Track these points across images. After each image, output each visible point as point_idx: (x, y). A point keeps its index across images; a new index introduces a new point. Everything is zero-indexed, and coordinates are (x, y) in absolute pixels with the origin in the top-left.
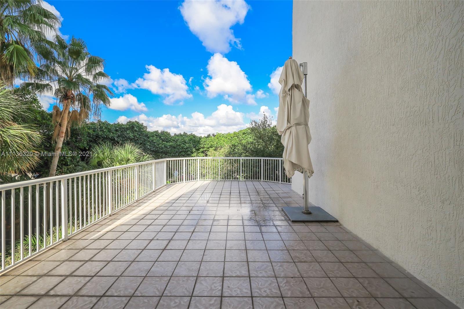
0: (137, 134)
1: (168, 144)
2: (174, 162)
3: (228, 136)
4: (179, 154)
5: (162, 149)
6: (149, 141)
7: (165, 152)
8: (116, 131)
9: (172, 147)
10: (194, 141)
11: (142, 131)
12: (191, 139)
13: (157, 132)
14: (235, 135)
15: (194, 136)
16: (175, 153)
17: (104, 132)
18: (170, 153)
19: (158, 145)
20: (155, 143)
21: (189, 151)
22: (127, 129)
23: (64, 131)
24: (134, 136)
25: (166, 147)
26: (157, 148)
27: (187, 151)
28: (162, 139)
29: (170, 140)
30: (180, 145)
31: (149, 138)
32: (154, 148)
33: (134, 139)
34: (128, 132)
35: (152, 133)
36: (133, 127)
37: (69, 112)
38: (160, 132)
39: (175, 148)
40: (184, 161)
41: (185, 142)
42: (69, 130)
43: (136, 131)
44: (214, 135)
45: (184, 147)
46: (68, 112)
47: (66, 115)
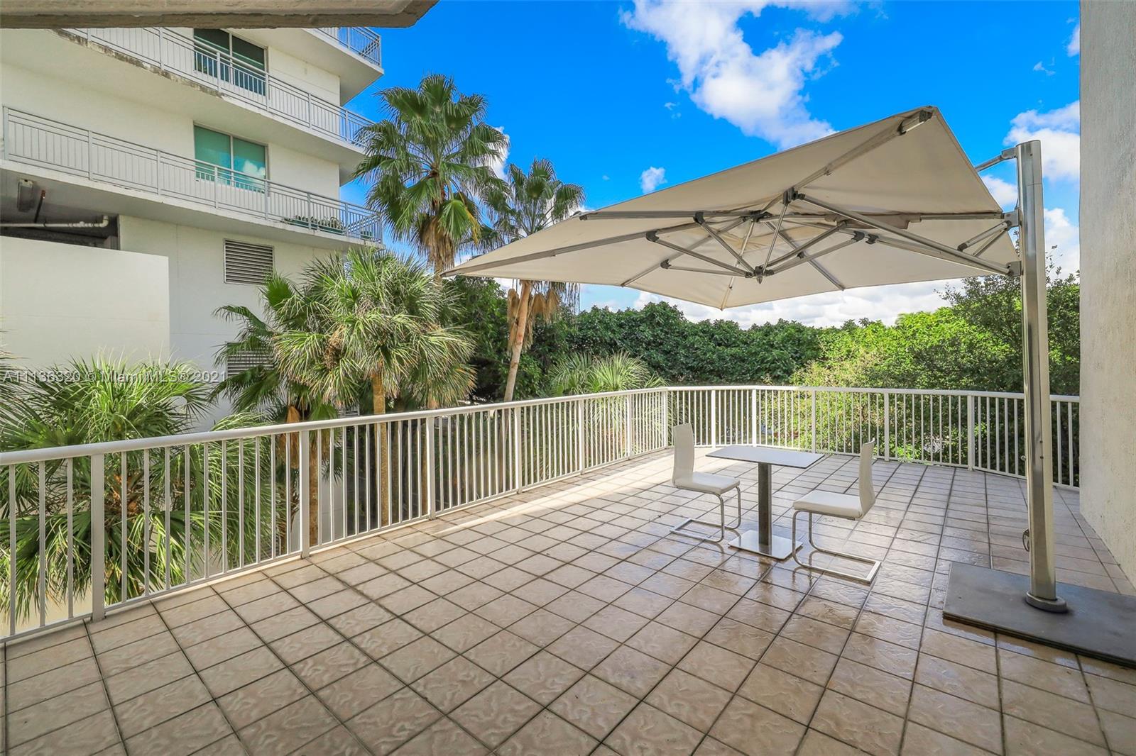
0: (661, 331)
1: (729, 351)
2: (734, 396)
3: (917, 323)
4: (752, 377)
5: (711, 364)
6: (685, 347)
7: (718, 371)
8: (621, 326)
9: (736, 358)
10: (799, 343)
11: (672, 325)
12: (789, 338)
13: (706, 323)
14: (943, 319)
15: (800, 329)
16: (743, 374)
17: (597, 330)
18: (732, 374)
19: (705, 354)
20: (697, 349)
21: (779, 367)
22: (642, 321)
23: (523, 333)
24: (653, 336)
25: (721, 358)
26: (703, 361)
27: (775, 369)
28: (716, 339)
29: (734, 342)
30: (756, 354)
31: (685, 337)
32: (694, 361)
33: (654, 342)
34: (641, 328)
35: (693, 326)
36: (653, 316)
37: (530, 298)
38: (712, 322)
39: (743, 361)
40: (754, 393)
41: (772, 346)
42: (531, 330)
43: (658, 324)
44: (865, 322)
45: (765, 358)
46: (528, 298)
47: (526, 304)
